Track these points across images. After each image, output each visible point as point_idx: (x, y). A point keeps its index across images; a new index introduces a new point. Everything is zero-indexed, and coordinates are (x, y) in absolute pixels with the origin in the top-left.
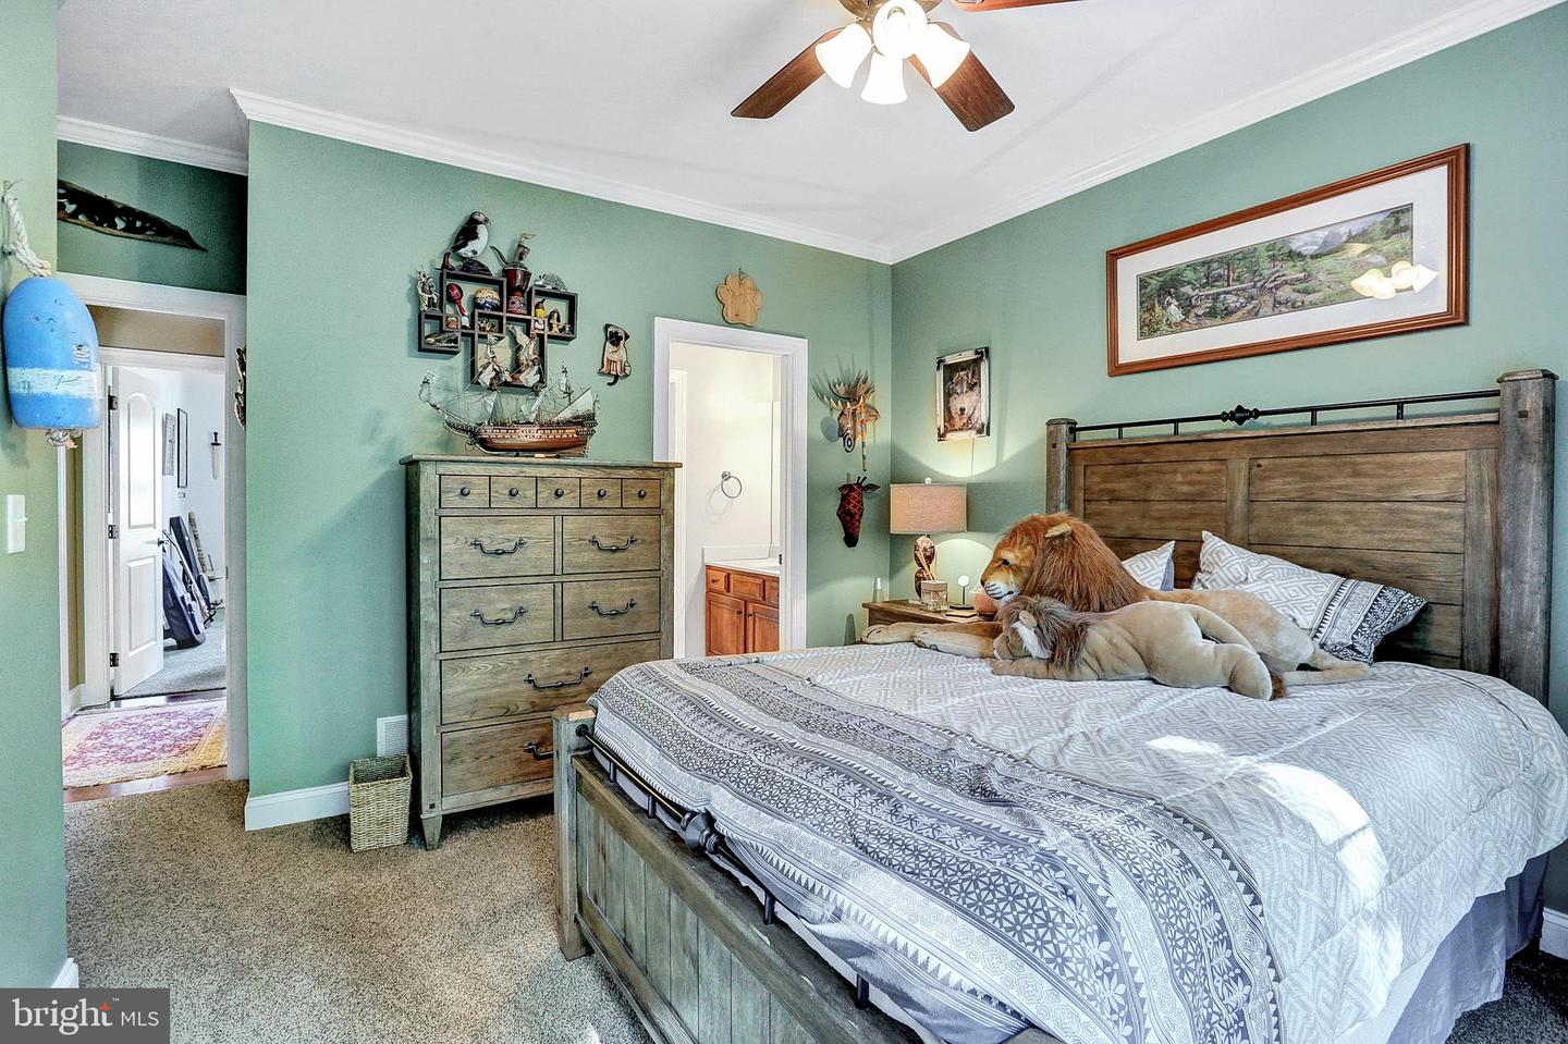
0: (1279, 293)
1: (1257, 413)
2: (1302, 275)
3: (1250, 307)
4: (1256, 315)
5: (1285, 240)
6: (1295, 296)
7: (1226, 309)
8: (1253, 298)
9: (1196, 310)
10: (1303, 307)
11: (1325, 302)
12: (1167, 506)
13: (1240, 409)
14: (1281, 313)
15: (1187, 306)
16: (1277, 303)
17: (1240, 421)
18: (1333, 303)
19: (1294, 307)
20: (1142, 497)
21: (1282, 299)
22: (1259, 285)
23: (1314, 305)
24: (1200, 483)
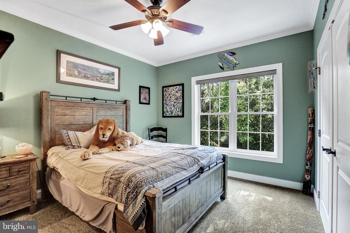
0: (97, 78)
1: (97, 99)
2: (101, 76)
3: (92, 78)
4: (93, 80)
5: (98, 69)
6: (100, 79)
7: (88, 77)
8: (93, 77)
9: (81, 75)
10: (100, 82)
11: (104, 82)
12: (80, 117)
13: (94, 98)
14: (97, 81)
15: (79, 73)
16: (97, 80)
17: (94, 100)
18: (105, 83)
19: (99, 81)
20: (73, 115)
21: (98, 79)
22: (94, 75)
23: (102, 82)
24: (87, 112)
